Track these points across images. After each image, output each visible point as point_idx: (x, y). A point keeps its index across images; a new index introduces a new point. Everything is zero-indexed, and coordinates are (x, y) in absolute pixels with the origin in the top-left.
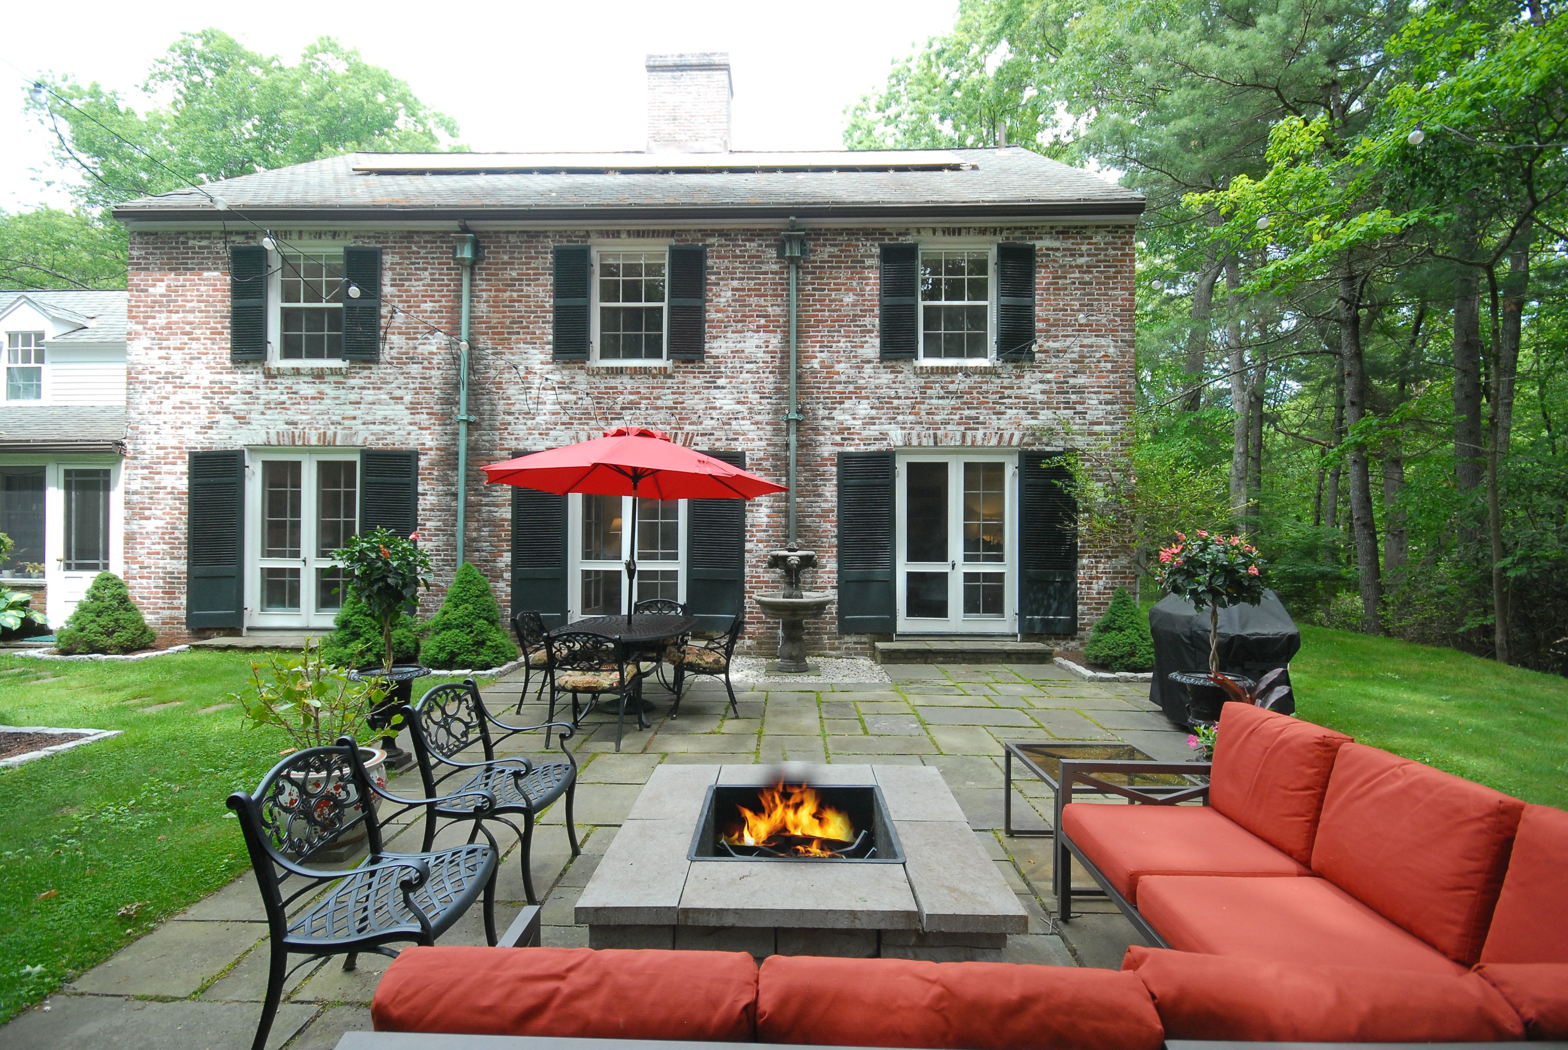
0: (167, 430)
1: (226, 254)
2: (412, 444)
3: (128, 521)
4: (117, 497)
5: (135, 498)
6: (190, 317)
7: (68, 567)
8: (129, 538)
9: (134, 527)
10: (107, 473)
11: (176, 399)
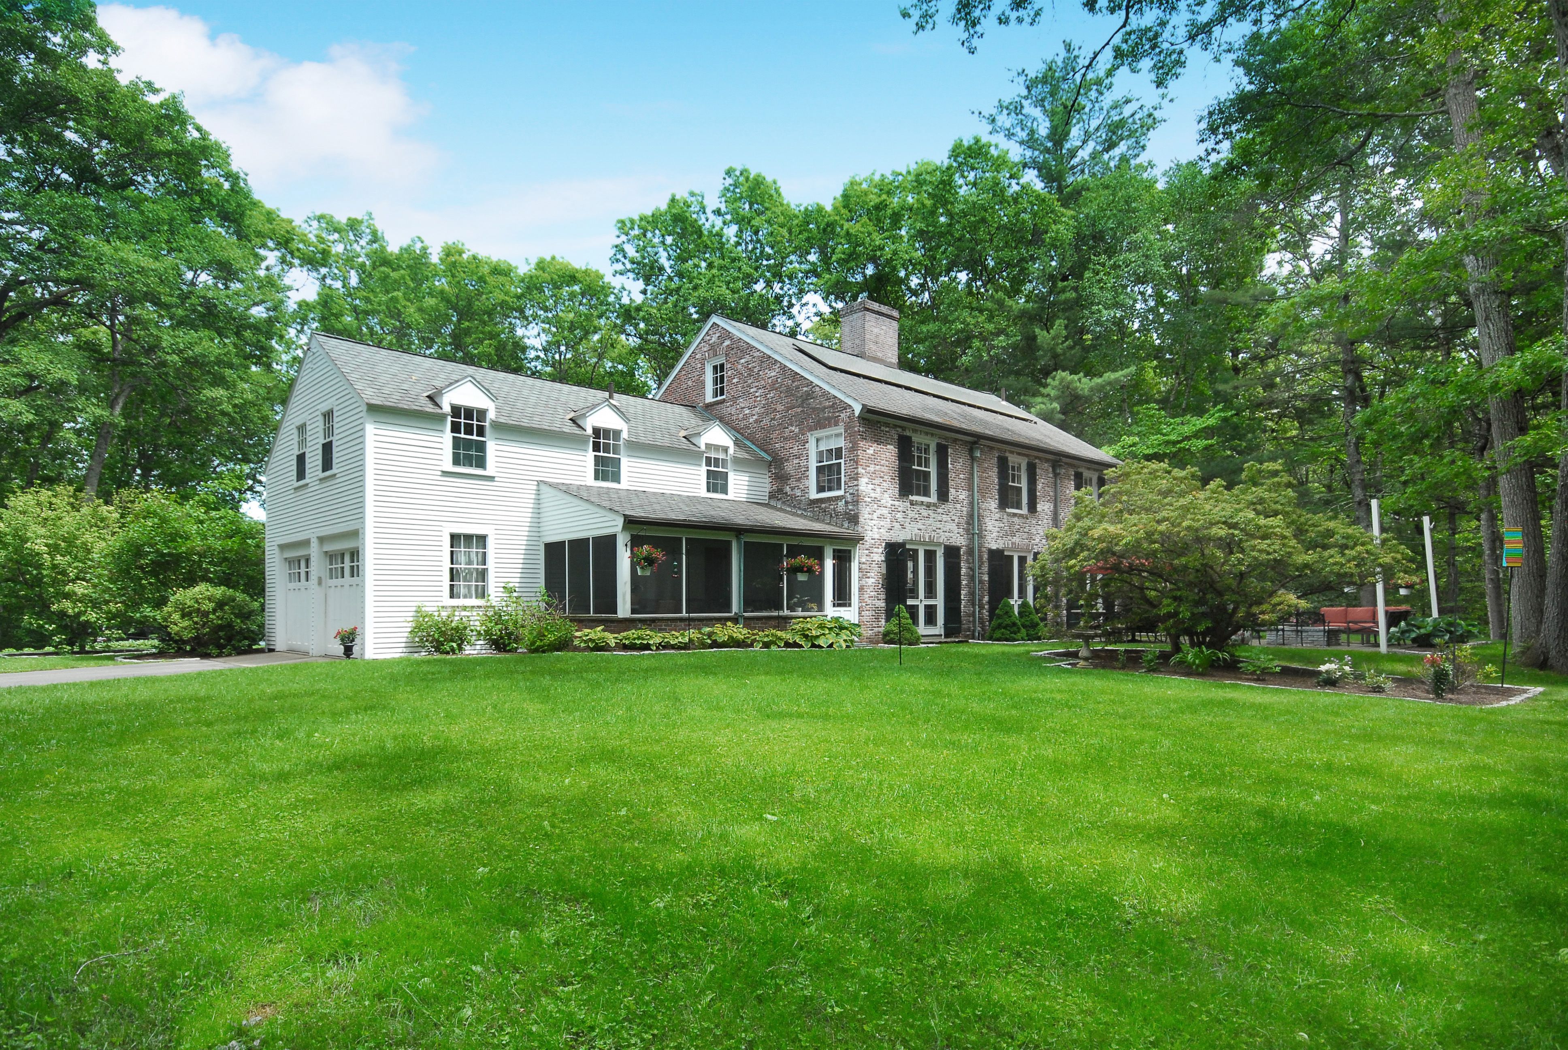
0: (875, 530)
1: (896, 437)
2: (958, 544)
3: (860, 579)
4: (855, 566)
5: (864, 566)
6: (883, 469)
7: (834, 606)
8: (861, 589)
9: (863, 583)
10: (850, 551)
11: (879, 512)
